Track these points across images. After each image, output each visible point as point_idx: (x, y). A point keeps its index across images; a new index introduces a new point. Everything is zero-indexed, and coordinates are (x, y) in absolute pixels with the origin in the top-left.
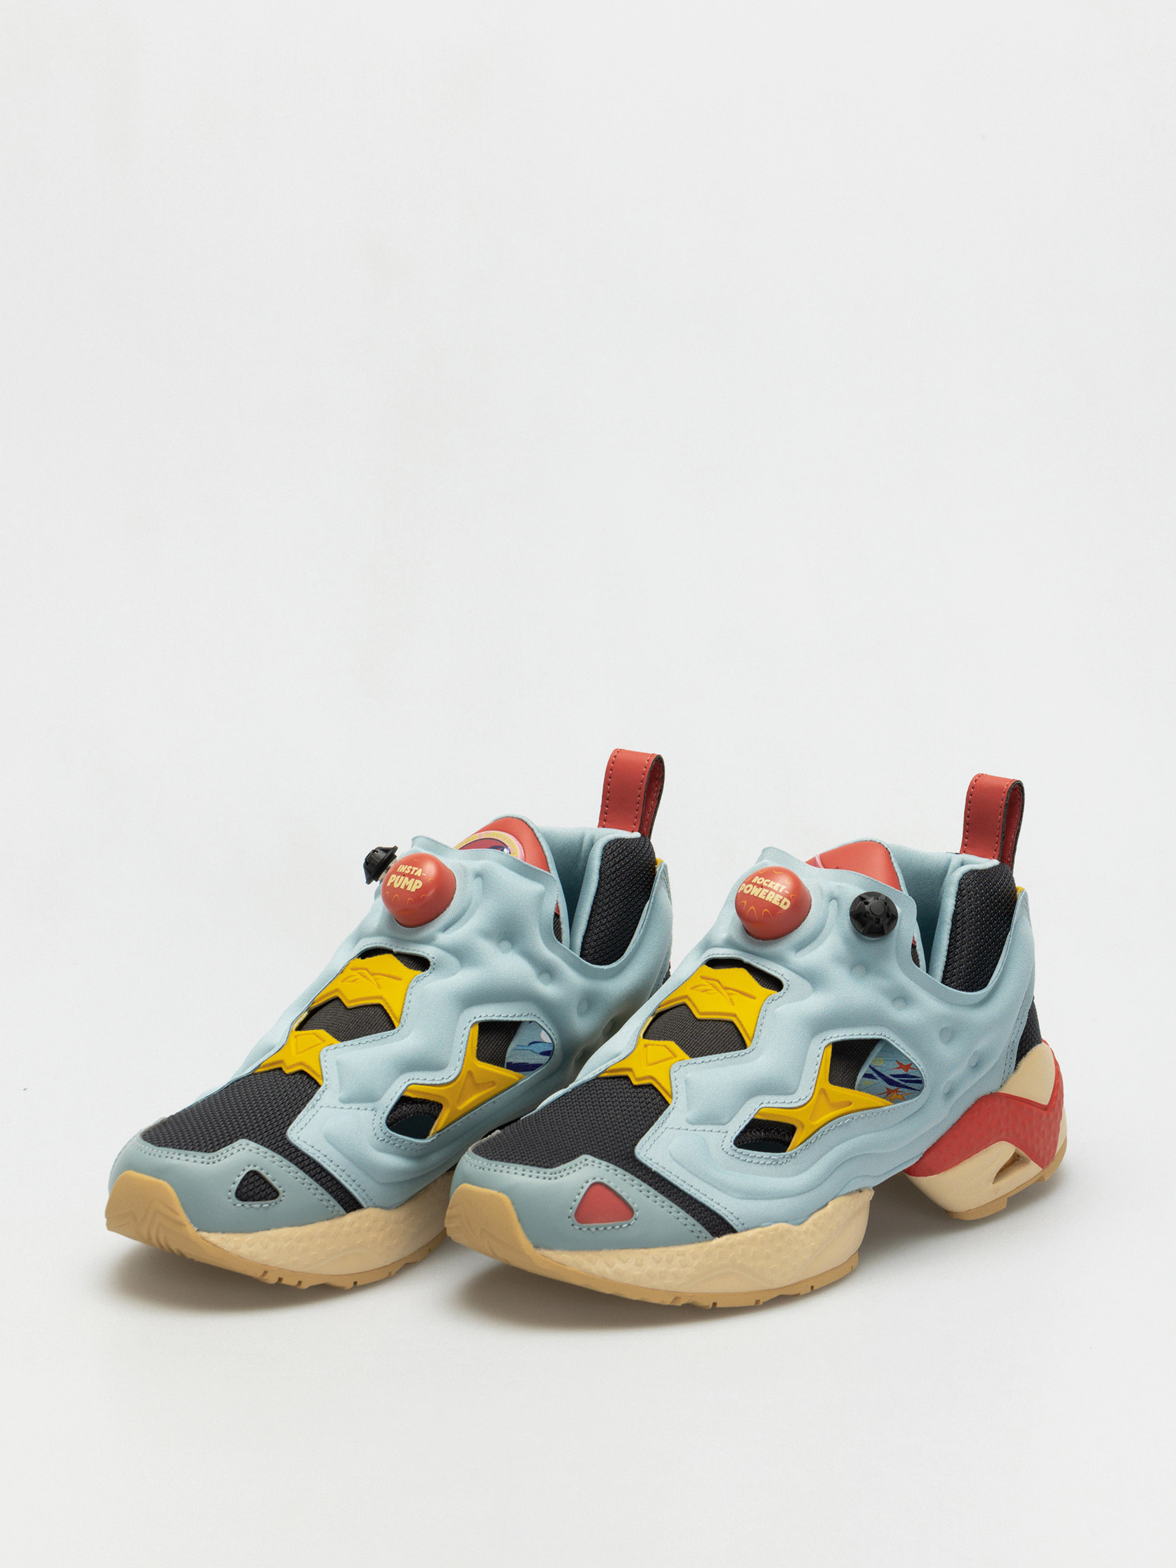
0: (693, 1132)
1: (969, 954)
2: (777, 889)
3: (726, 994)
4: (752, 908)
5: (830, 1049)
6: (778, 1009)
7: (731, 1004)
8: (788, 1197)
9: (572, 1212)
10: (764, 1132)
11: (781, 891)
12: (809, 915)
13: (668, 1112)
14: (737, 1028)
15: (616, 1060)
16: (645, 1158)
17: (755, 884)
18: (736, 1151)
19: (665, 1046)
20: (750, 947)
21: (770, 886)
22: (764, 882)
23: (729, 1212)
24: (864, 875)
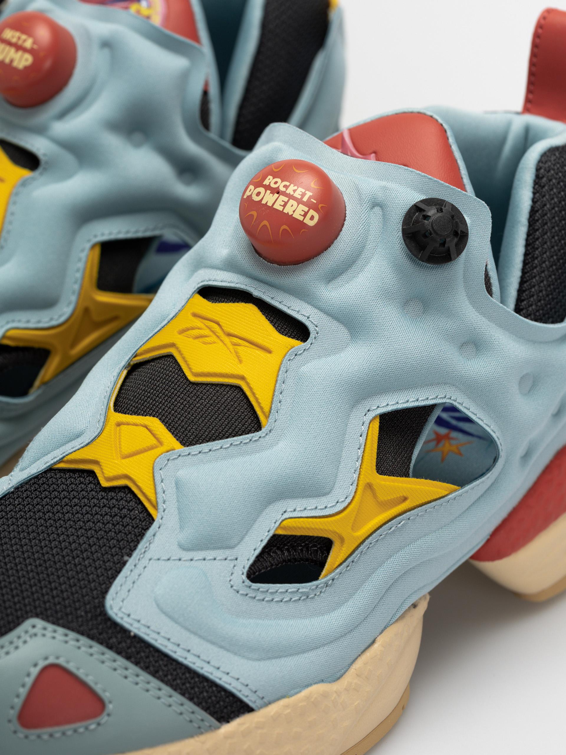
0: (188, 563)
1: (551, 266)
2: (299, 197)
3: (229, 344)
4: (265, 222)
5: (376, 425)
6: (305, 369)
7: (237, 360)
8: (324, 645)
9: (13, 713)
10: (288, 550)
11: (305, 199)
12: (344, 229)
13: (152, 533)
14: (246, 397)
15: (77, 444)
16: (120, 615)
17: (267, 187)
18: (250, 587)
19: (146, 427)
20: (263, 275)
21: (290, 191)
22: (281, 185)
23: (243, 684)
24: (418, 172)
